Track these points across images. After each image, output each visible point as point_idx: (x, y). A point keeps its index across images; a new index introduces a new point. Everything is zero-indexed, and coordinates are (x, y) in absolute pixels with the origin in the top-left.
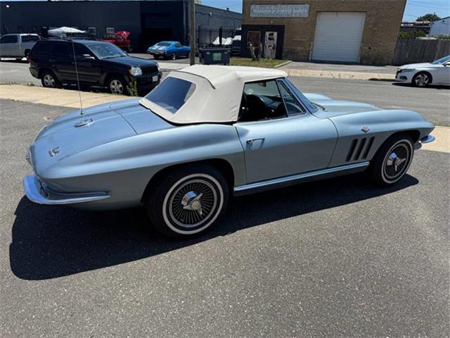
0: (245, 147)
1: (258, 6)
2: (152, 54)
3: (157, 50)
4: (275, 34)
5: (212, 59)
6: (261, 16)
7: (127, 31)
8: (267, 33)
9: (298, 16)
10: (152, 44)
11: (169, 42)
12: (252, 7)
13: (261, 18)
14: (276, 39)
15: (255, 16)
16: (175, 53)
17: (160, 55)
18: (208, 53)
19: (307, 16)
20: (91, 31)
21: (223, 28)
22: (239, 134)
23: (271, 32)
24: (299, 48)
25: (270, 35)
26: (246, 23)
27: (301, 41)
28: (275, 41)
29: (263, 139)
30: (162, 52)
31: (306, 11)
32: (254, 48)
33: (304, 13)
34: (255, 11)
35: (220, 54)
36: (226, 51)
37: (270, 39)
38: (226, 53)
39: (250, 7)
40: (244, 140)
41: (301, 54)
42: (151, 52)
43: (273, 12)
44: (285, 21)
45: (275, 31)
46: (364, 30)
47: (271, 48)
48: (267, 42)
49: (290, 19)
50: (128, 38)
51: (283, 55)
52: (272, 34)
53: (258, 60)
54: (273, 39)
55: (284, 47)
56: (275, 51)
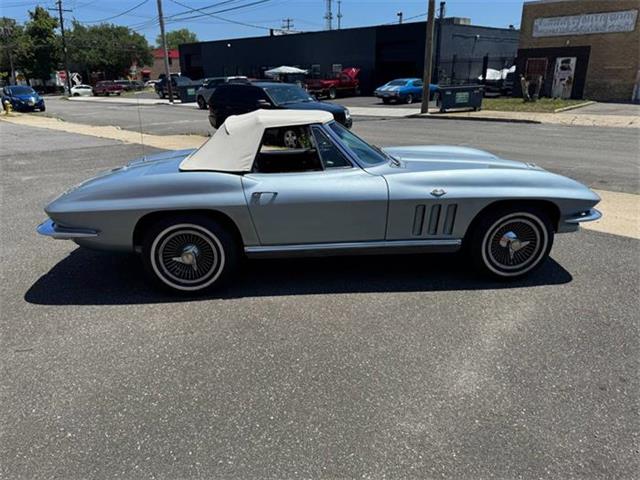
0: (249, 200)
1: (546, 20)
2: (379, 97)
3: (387, 91)
4: (573, 61)
5: (454, 101)
6: (551, 34)
7: (355, 67)
8: (559, 61)
9: (615, 29)
10: (383, 84)
11: (406, 80)
12: (537, 22)
13: (550, 37)
14: (573, 68)
15: (541, 35)
16: (412, 94)
17: (391, 98)
18: (449, 93)
19: (632, 29)
20: (315, 70)
22: (244, 187)
23: (566, 58)
24: (613, 82)
25: (563, 62)
26: (525, 47)
27: (619, 71)
28: (572, 72)
29: (276, 194)
30: (393, 94)
31: (631, 21)
32: (527, 84)
33: (627, 24)
34: (540, 28)
35: (467, 94)
36: (477, 89)
37: (563, 68)
38: (476, 92)
39: (533, 23)
40: (249, 192)
41: (616, 90)
42: (379, 94)
43: (571, 26)
44: (591, 38)
45: (573, 56)
47: (564, 82)
48: (558, 74)
49: (600, 37)
50: (356, 78)
51: (584, 92)
52: (568, 61)
53: (533, 101)
54: (569, 69)
55: (587, 80)
56: (571, 87)
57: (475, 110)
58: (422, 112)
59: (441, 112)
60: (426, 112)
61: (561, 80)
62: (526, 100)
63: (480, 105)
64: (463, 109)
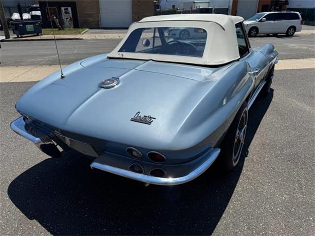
4: (70, 9)
5: (25, 30)
8: (63, 9)
14: (70, 12)
18: (22, 25)
21: (21, 5)
23: (65, 8)
24: (90, 19)
25: (65, 9)
27: (91, 14)
28: (71, 15)
35: (32, 25)
36: (37, 22)
37: (66, 13)
38: (37, 24)
41: (93, 24)
45: (69, 6)
46: (132, 5)
47: (68, 20)
48: (64, 16)
51: (80, 24)
52: (67, 9)
54: (68, 13)
55: (79, 19)
56: (72, 22)
57: (38, 35)
58: (6, 38)
59: (18, 37)
60: (9, 38)
61: (67, 19)
62: (60, 29)
63: (41, 32)
64: (30, 35)
